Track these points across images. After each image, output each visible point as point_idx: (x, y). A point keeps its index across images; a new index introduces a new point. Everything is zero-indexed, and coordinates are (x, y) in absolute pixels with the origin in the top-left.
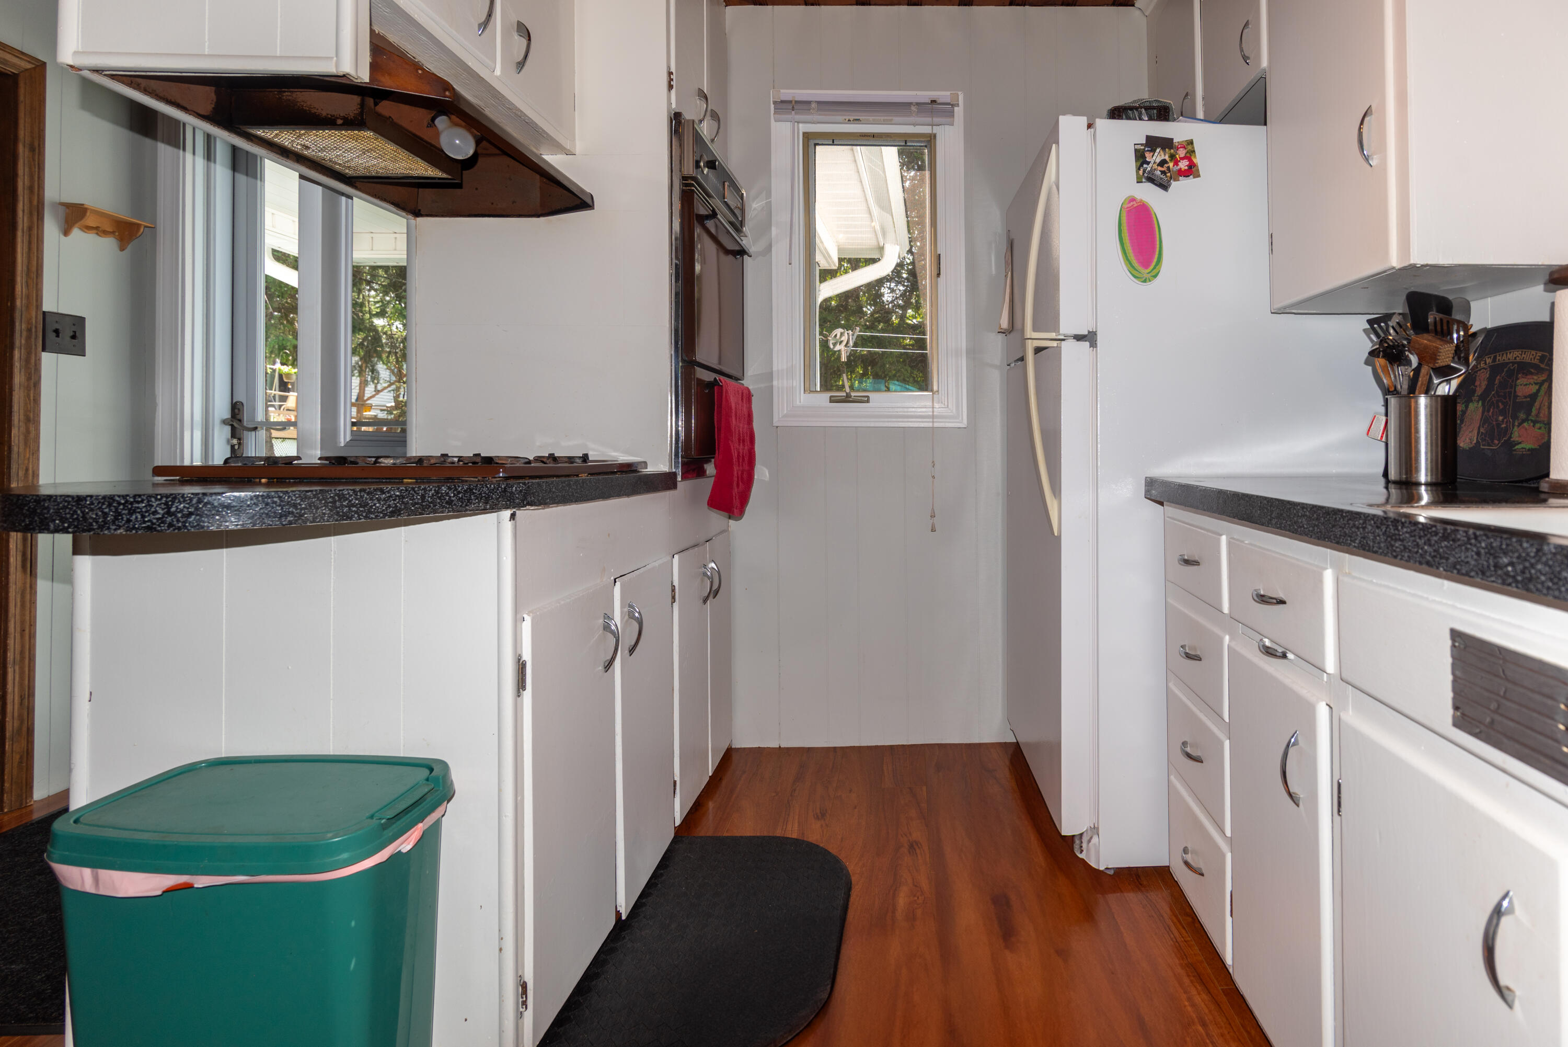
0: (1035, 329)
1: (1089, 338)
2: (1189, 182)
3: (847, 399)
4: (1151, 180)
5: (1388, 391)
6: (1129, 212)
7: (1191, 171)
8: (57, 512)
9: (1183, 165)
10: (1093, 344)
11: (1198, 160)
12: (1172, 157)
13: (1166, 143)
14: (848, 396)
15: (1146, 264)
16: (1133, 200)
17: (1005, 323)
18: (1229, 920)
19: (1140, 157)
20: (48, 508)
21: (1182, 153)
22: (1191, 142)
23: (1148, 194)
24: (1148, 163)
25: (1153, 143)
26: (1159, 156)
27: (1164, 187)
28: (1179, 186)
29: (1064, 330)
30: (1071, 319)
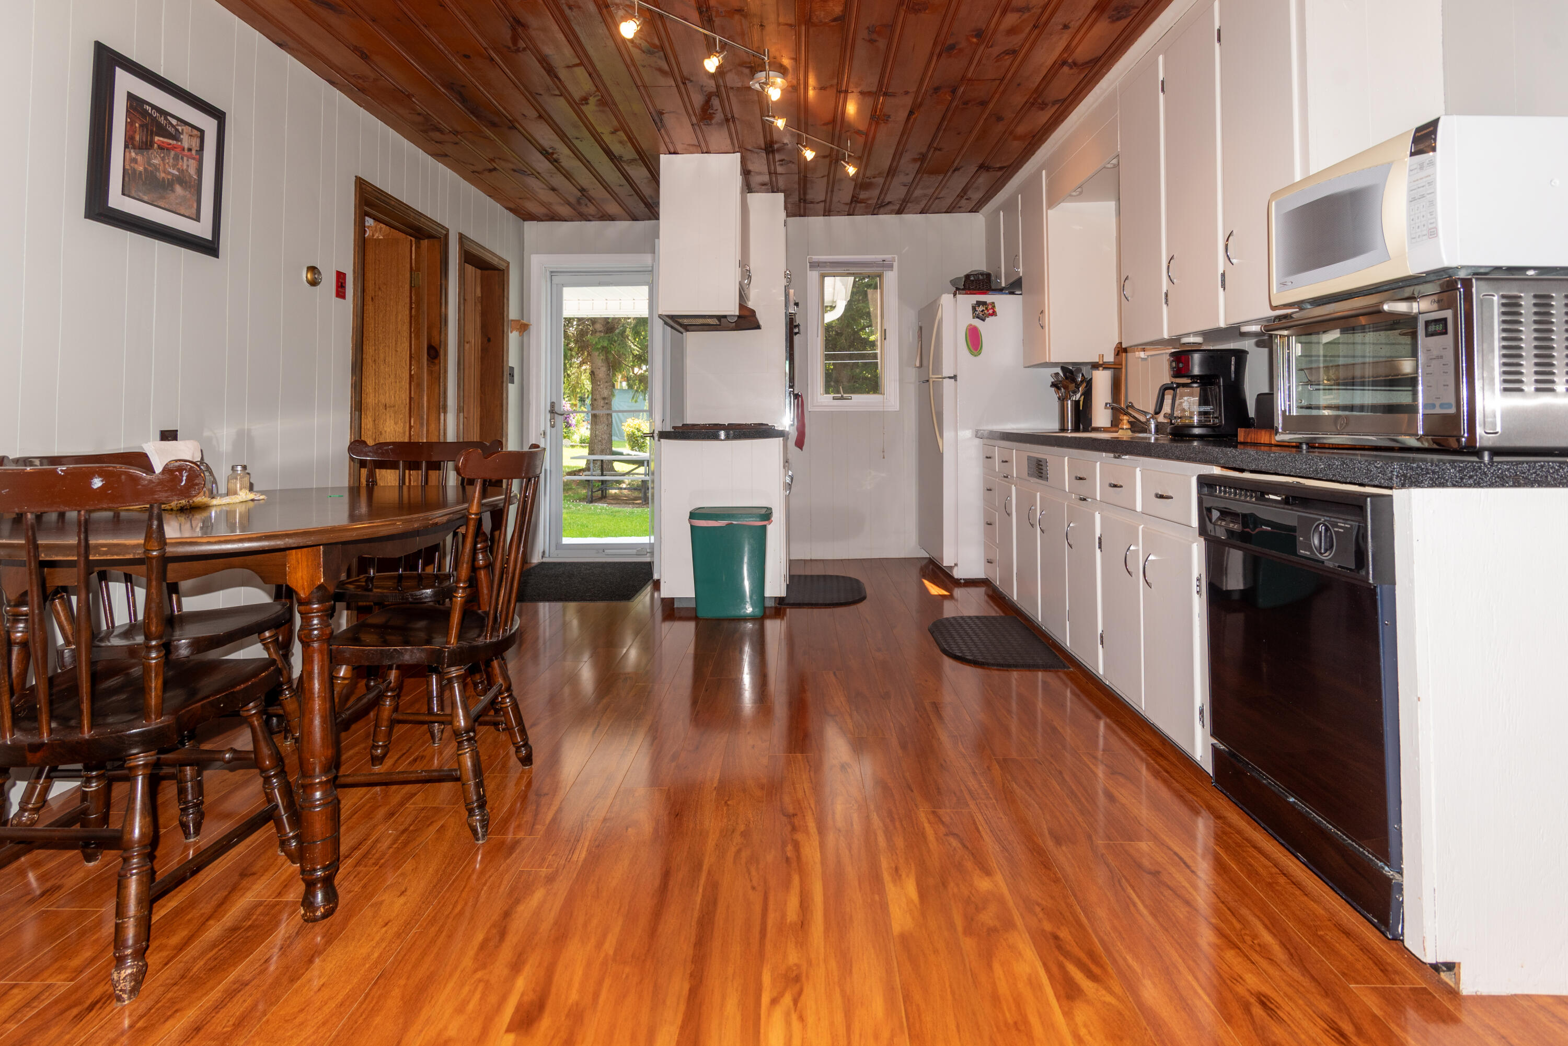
0: (933, 374)
1: (954, 377)
2: (993, 317)
3: (842, 398)
4: (978, 317)
6: (970, 330)
7: (994, 314)
9: (991, 311)
10: (956, 380)
11: (997, 309)
12: (986, 308)
13: (984, 303)
14: (842, 396)
15: (976, 350)
16: (971, 325)
17: (918, 364)
19: (974, 309)
21: (990, 307)
22: (993, 303)
23: (977, 323)
24: (977, 311)
25: (979, 303)
26: (981, 308)
27: (983, 320)
28: (989, 320)
29: (945, 375)
30: (947, 371)
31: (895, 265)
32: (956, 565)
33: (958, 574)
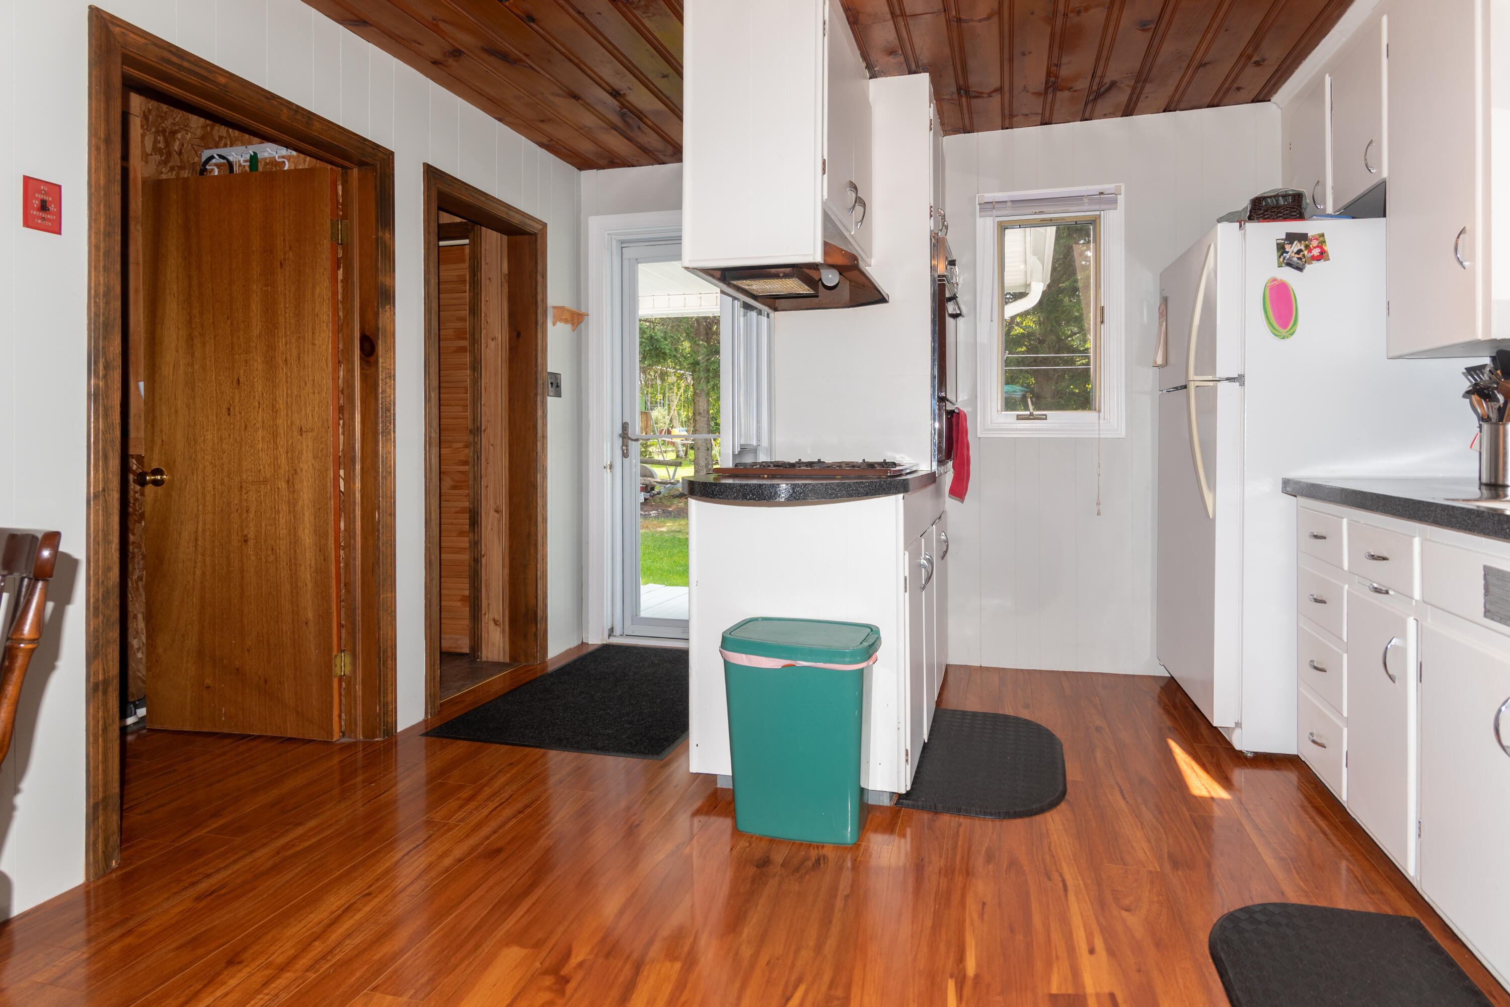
0: (1196, 374)
1: (1240, 379)
2: (1322, 263)
3: (1031, 417)
4: (1289, 264)
5: (1484, 419)
6: (1271, 289)
7: (1323, 256)
8: (751, 491)
9: (1316, 252)
10: (1242, 384)
11: (1328, 248)
12: (1307, 247)
13: (1302, 237)
14: (1031, 414)
15: (1284, 326)
16: (1275, 280)
17: (1159, 361)
18: (1345, 769)
19: (1281, 249)
20: (746, 489)
21: (1315, 243)
22: (1323, 235)
23: (1288, 275)
24: (1287, 252)
25: (1291, 238)
26: (1296, 246)
27: (1300, 269)
28: (1312, 268)
29: (1221, 373)
30: (1225, 366)
31: (1121, 199)
32: (1238, 725)
33: (1243, 742)
